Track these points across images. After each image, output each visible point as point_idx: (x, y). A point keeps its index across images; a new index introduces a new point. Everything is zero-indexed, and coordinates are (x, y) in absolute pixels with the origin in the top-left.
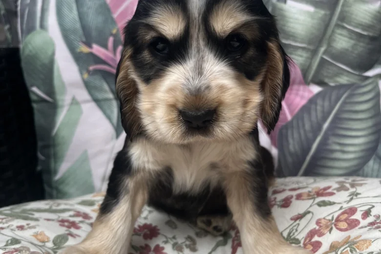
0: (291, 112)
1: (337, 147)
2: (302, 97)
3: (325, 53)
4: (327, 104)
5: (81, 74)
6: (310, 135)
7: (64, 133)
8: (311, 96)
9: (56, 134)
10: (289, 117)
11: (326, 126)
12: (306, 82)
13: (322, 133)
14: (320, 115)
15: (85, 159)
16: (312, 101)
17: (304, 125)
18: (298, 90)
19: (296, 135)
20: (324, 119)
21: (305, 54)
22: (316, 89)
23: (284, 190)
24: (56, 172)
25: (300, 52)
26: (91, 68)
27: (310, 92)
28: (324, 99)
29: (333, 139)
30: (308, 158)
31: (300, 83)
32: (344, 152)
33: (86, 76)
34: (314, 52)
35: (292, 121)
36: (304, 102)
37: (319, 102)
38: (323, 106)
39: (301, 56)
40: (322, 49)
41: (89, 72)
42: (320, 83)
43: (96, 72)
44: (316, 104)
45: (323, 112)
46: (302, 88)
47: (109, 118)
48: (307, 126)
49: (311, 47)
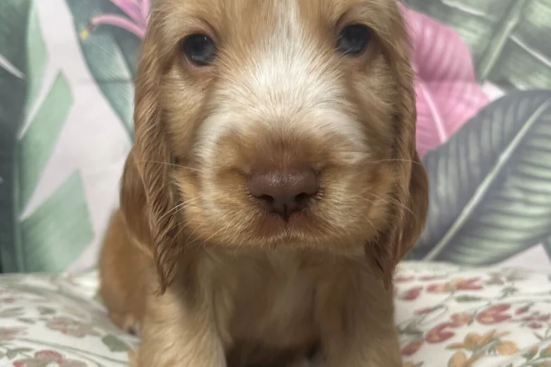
0: (448, 128)
1: (518, 195)
2: (469, 104)
3: (516, 30)
4: (509, 119)
5: (77, 30)
6: (476, 171)
7: (39, 137)
8: (483, 103)
9: (26, 137)
10: (443, 137)
11: (504, 157)
12: (477, 78)
13: (496, 170)
14: (496, 137)
15: (75, 184)
16: (486, 113)
17: (467, 153)
18: (463, 91)
19: (452, 169)
20: (503, 145)
21: (482, 30)
22: (493, 92)
23: (411, 278)
24: (22, 206)
25: (472, 24)
26: (96, 20)
27: (483, 96)
28: (505, 112)
29: (513, 181)
30: (467, 211)
31: (468, 80)
32: (528, 203)
33: (85, 34)
34: (497, 28)
35: (447, 145)
36: (471, 113)
37: (498, 116)
38: (503, 124)
39: (474, 31)
40: (511, 24)
41: (90, 27)
42: (502, 82)
43: (104, 28)
44: (491, 117)
45: (502, 133)
46: (470, 87)
47: (120, 114)
48: (474, 155)
49: (493, 18)
